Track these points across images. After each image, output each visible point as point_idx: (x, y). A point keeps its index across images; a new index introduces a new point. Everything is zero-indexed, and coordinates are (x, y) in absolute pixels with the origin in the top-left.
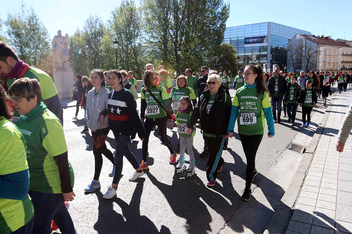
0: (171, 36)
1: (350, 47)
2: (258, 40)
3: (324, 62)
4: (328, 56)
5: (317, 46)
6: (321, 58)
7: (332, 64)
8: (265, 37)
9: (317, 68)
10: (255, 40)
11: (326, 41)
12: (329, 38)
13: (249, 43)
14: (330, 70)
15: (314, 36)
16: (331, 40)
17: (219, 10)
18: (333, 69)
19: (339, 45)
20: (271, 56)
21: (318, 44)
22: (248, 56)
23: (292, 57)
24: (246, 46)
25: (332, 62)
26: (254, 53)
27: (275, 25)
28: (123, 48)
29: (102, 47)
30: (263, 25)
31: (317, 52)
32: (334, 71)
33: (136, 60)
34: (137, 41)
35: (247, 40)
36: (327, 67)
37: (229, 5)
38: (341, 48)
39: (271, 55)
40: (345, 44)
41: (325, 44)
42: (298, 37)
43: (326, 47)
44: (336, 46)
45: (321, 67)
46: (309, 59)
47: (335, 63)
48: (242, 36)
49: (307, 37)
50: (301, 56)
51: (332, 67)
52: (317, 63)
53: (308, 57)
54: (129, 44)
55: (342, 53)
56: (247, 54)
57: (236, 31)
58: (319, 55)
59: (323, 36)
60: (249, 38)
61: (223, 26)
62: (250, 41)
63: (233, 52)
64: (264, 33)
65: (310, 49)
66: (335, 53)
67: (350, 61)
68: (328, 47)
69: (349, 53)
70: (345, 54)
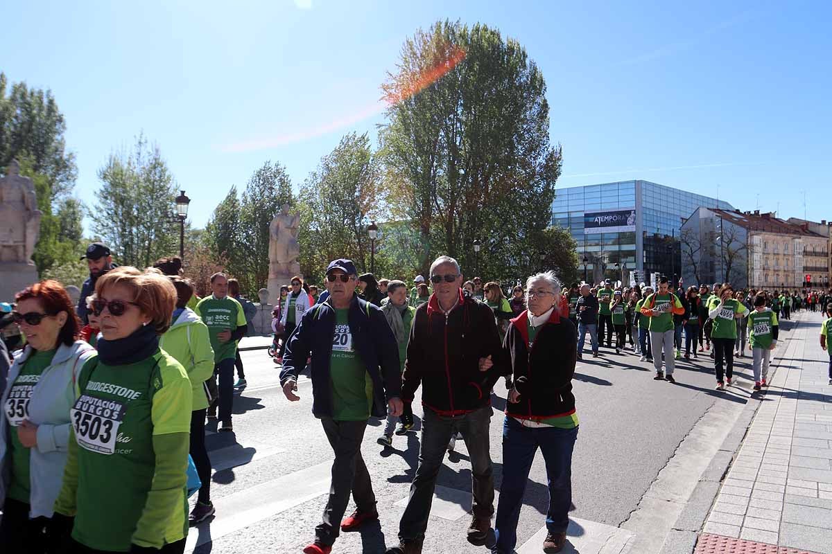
1: (820, 236)
2: (615, 218)
3: (764, 269)
4: (771, 257)
5: (747, 233)
6: (757, 259)
7: (781, 273)
8: (629, 212)
9: (749, 280)
10: (609, 218)
11: (765, 222)
12: (773, 216)
13: (595, 225)
14: (779, 287)
15: (737, 212)
16: (772, 220)
17: (542, 160)
18: (785, 285)
19: (795, 232)
20: (645, 255)
21: (749, 229)
22: (590, 253)
23: (691, 257)
24: (587, 231)
25: (782, 267)
26: (605, 248)
27: (650, 188)
30: (625, 186)
31: (748, 247)
32: (788, 290)
35: (591, 219)
36: (772, 279)
38: (800, 238)
39: (645, 252)
40: (807, 229)
41: (764, 230)
42: (704, 213)
43: (766, 236)
44: (787, 233)
45: (757, 278)
46: (730, 263)
47: (788, 271)
48: (579, 209)
49: (723, 212)
50: (713, 254)
51: (782, 280)
52: (748, 270)
53: (727, 258)
55: (803, 249)
56: (590, 249)
57: (565, 198)
58: (752, 252)
59: (758, 211)
60: (595, 215)
61: (548, 191)
62: (596, 220)
64: (627, 204)
65: (731, 241)
66: (786, 249)
67: (823, 266)
68: (770, 236)
69: (818, 250)
70: (809, 252)
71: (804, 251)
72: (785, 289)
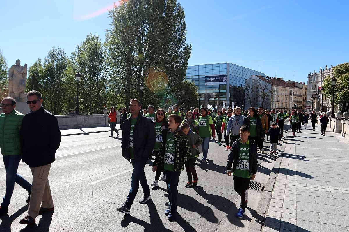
0: (135, 72)
1: (299, 88)
2: (218, 79)
3: (277, 101)
4: (280, 96)
5: (271, 86)
6: (275, 97)
7: (284, 103)
8: (224, 76)
9: (272, 106)
10: (216, 78)
11: (278, 82)
12: (281, 79)
13: (210, 81)
14: (283, 109)
15: (268, 77)
16: (283, 82)
17: (182, 49)
18: (286, 108)
19: (290, 86)
21: (272, 85)
22: (208, 93)
23: (249, 96)
24: (207, 84)
25: (285, 101)
26: (215, 91)
27: (233, 66)
28: (86, 81)
29: (64, 79)
30: (222, 65)
31: (271, 92)
32: (287, 110)
33: (99, 93)
34: (101, 76)
35: (208, 79)
36: (280, 105)
37: (191, 46)
38: (292, 89)
39: (230, 93)
40: (295, 85)
41: (278, 85)
42: (254, 77)
44: (287, 87)
45: (275, 105)
46: (264, 98)
47: (287, 102)
48: (203, 74)
49: (262, 77)
50: (257, 95)
51: (284, 106)
52: (271, 101)
53: (263, 96)
54: (92, 77)
55: (293, 93)
56: (207, 92)
57: (197, 69)
58: (273, 94)
59: (276, 77)
60: (210, 77)
61: (185, 64)
62: (210, 79)
63: (194, 89)
64: (223, 73)
65: (265, 89)
66: (286, 93)
67: (300, 100)
68: (280, 88)
69: (299, 94)
70: (295, 95)
71: (293, 94)
72: (285, 110)
